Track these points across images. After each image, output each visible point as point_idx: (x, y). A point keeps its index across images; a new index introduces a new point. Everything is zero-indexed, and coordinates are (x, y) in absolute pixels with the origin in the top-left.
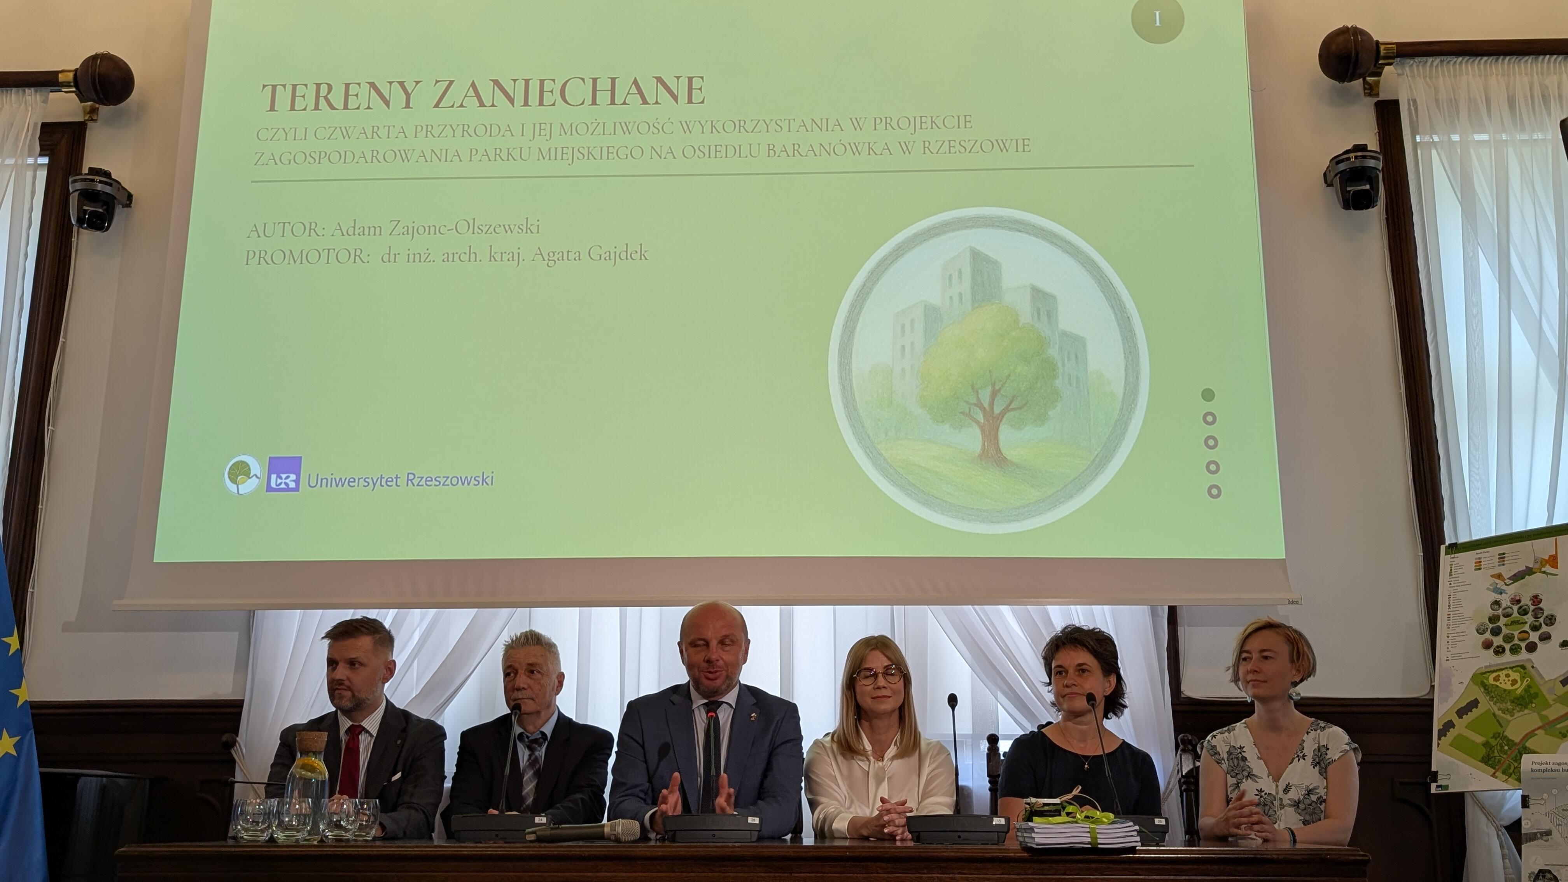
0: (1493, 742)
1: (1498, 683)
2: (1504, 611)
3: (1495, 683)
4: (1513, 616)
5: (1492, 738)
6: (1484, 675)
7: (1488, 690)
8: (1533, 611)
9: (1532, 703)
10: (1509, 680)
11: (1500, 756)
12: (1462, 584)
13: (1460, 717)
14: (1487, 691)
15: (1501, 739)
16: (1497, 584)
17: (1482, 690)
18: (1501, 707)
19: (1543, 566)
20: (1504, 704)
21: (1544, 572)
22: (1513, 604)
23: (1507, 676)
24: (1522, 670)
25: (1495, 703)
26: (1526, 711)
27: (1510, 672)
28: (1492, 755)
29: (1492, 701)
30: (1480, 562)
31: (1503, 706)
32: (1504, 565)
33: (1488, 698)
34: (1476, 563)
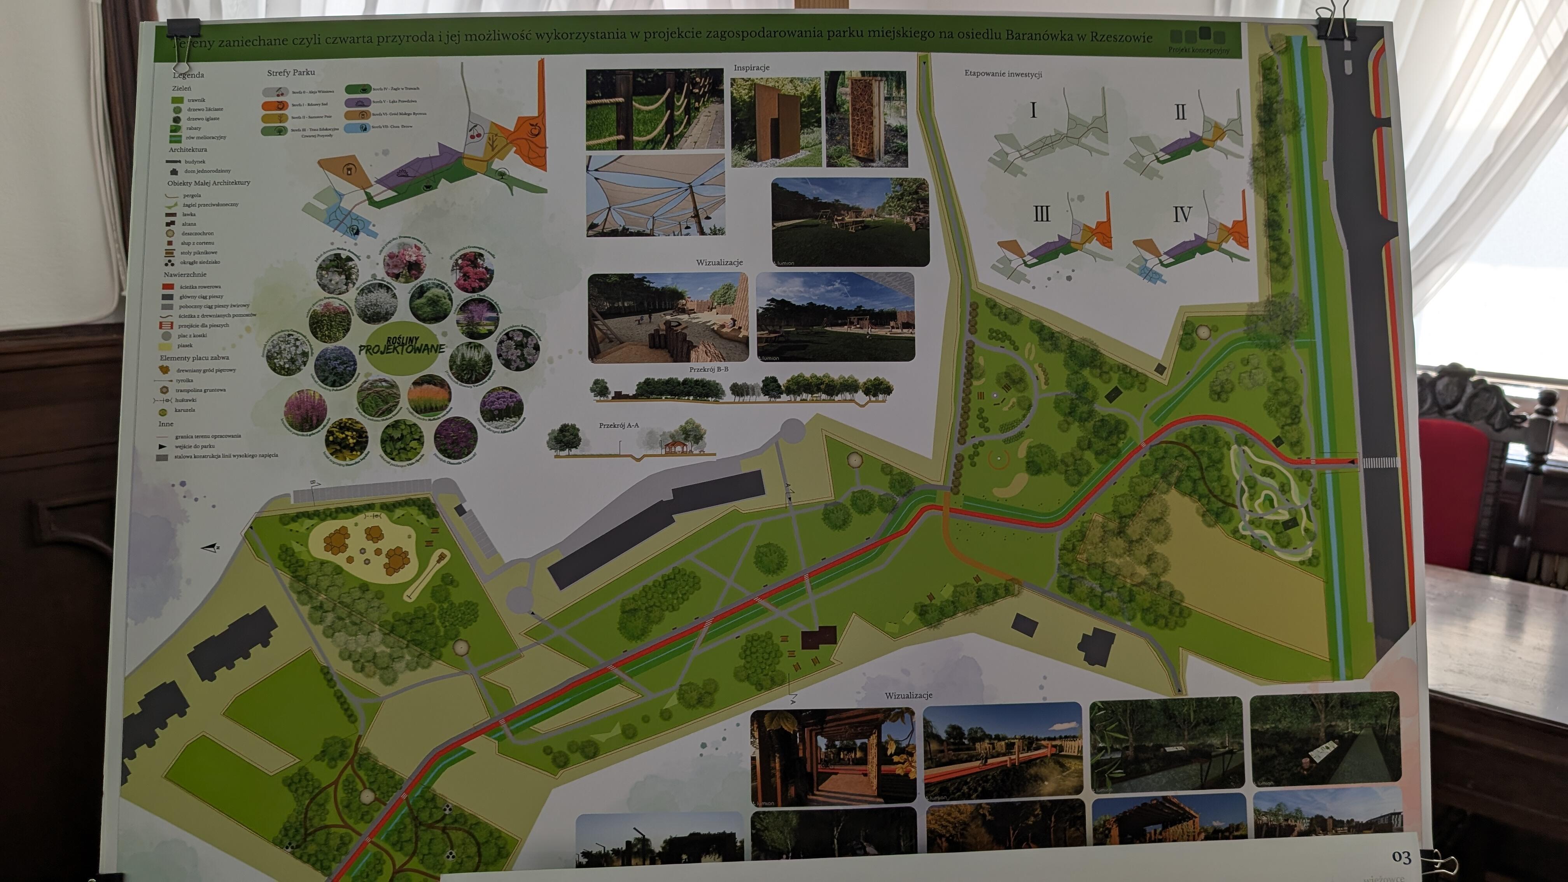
0: (324, 774)
1: (340, 559)
2: (363, 299)
3: (328, 556)
4: (393, 320)
5: (317, 758)
6: (293, 526)
7: (305, 580)
8: (464, 308)
9: (456, 638)
10: (378, 552)
11: (346, 826)
12: (220, 177)
13: (207, 674)
14: (301, 586)
15: (351, 762)
16: (341, 196)
17: (287, 578)
18: (352, 647)
19: (495, 149)
20: (361, 638)
21: (501, 176)
22: (397, 277)
23: (374, 534)
24: (422, 518)
25: (330, 633)
26: (438, 668)
27: (382, 521)
28: (316, 822)
29: (321, 621)
30: (282, 106)
31: (359, 643)
32: (364, 129)
33: (305, 610)
34: (266, 106)
